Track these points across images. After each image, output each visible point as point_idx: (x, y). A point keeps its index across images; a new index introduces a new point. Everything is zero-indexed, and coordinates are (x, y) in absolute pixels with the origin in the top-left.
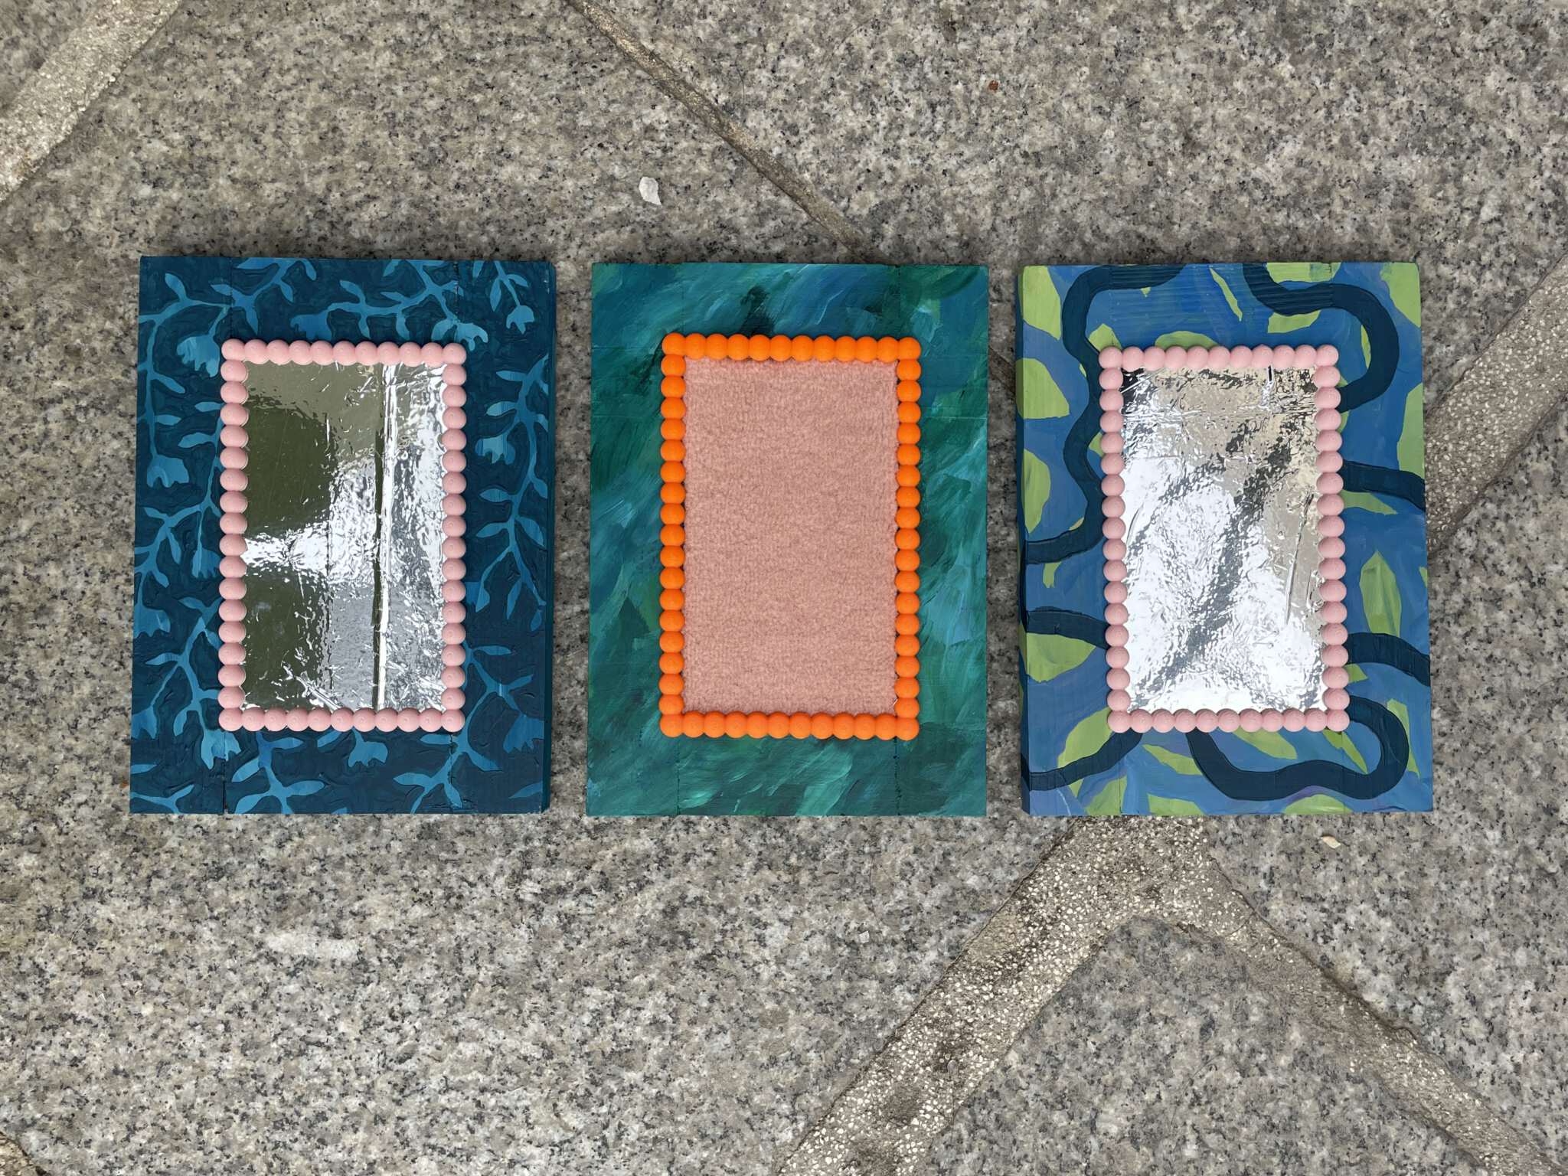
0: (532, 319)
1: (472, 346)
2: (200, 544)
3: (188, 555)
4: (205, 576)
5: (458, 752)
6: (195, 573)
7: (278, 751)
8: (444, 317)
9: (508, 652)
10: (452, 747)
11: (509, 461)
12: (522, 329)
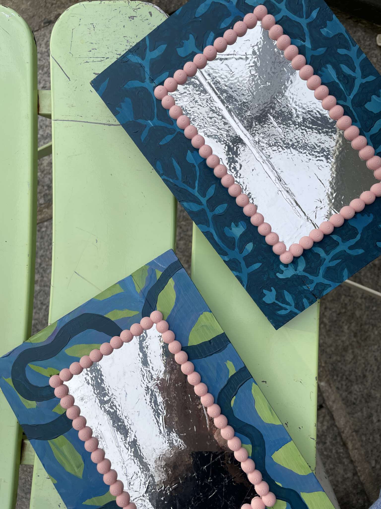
0: (264, 299)
1: (282, 267)
2: (337, 81)
3: (339, 72)
4: (323, 68)
5: (147, 80)
6: (329, 67)
7: (228, 15)
8: (304, 271)
9: (161, 143)
10: (152, 81)
11: (226, 228)
12: (265, 291)
